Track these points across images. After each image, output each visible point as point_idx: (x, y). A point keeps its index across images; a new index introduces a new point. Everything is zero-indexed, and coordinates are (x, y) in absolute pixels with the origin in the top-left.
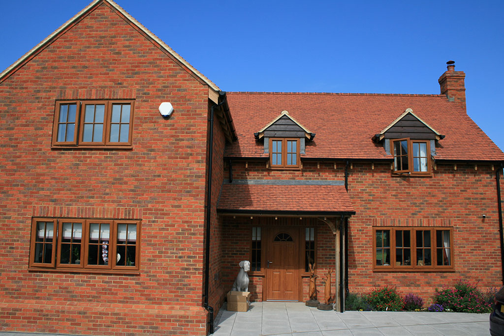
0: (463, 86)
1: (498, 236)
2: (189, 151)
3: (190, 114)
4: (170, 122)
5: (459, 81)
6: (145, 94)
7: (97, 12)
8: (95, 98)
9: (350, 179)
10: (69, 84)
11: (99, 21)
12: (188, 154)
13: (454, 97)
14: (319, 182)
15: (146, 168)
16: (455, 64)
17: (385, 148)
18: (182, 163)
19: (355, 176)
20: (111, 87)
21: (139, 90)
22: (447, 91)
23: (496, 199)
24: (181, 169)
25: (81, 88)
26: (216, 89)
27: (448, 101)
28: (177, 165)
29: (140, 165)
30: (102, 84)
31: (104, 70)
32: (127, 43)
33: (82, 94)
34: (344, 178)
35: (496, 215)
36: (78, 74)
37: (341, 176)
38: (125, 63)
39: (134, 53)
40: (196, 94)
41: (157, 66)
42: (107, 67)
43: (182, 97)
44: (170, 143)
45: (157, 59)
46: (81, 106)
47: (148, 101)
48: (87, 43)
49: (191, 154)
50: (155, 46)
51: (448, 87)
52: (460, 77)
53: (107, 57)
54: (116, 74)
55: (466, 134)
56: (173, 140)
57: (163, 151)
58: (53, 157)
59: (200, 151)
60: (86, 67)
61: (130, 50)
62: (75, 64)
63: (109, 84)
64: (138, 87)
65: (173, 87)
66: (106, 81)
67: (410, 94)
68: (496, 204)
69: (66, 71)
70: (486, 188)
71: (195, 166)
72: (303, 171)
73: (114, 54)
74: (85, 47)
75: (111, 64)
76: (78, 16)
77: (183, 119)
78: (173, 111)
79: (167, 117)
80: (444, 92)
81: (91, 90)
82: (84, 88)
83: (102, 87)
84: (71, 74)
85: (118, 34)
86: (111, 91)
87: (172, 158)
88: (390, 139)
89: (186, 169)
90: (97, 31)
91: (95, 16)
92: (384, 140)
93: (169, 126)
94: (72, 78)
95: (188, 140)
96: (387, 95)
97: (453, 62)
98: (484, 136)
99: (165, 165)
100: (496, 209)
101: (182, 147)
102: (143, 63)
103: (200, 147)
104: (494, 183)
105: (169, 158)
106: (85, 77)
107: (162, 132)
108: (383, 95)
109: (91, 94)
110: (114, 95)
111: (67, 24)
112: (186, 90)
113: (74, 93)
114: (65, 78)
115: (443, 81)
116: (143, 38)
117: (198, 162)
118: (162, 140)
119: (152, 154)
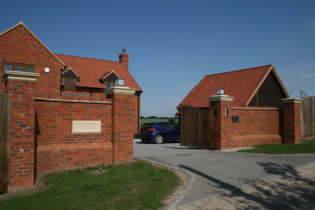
0: (128, 60)
1: (137, 116)
2: (55, 85)
3: (54, 73)
4: (48, 75)
5: (127, 58)
6: (39, 64)
7: (18, 28)
8: (19, 63)
9: (92, 95)
10: (8, 56)
11: (19, 33)
12: (54, 86)
13: (124, 64)
14: (81, 95)
15: (40, 90)
16: (125, 51)
17: (104, 84)
18: (53, 89)
19: (94, 94)
20: (25, 60)
21: (36, 62)
22: (122, 61)
23: (138, 103)
24: (52, 91)
25: (13, 58)
26: (64, 65)
27: (122, 65)
28: (51, 90)
29: (38, 89)
30: (22, 58)
31: (23, 53)
32: (31, 44)
33: (14, 60)
34: (90, 94)
35: (137, 108)
36: (11, 53)
37: (89, 93)
38: (31, 51)
39: (34, 48)
40: (57, 66)
41: (43, 54)
42: (23, 51)
43: (52, 67)
44: (48, 82)
45: (43, 51)
46: (13, 65)
47: (40, 67)
48: (15, 40)
49: (55, 87)
50: (42, 46)
51: (123, 60)
52: (127, 56)
53: (24, 48)
54: (27, 55)
55: (129, 80)
56: (49, 81)
57: (46, 85)
58: (3, 84)
59: (58, 85)
60: (15, 50)
61: (33, 46)
62: (10, 48)
63: (25, 58)
64: (36, 61)
65: (49, 62)
66: (23, 57)
67: (108, 60)
68: (138, 105)
69: (6, 50)
70: (135, 100)
71: (57, 90)
72: (76, 91)
73: (26, 47)
74: (14, 42)
75: (25, 50)
76: (11, 29)
77: (53, 74)
78: (49, 71)
79: (47, 73)
80: (121, 61)
81: (17, 60)
82: (14, 58)
83: (22, 59)
84: (8, 52)
85: (28, 39)
86: (25, 61)
87: (49, 87)
88: (106, 81)
89: (54, 91)
90: (19, 36)
91: (18, 30)
92: (104, 81)
93: (48, 76)
94: (9, 54)
95: (54, 82)
96: (100, 60)
97: (125, 50)
98: (135, 81)
99: (47, 90)
100: (137, 107)
101: (52, 84)
102: (38, 52)
103: (58, 84)
104: (137, 98)
105: (48, 87)
106: (15, 54)
107: (45, 78)
108: (99, 60)
109: (17, 61)
110: (27, 63)
111: (6, 32)
112: (53, 64)
113: (10, 60)
114: (6, 53)
115: (121, 57)
116: (38, 42)
117: (58, 89)
118: (45, 81)
119: (42, 86)
